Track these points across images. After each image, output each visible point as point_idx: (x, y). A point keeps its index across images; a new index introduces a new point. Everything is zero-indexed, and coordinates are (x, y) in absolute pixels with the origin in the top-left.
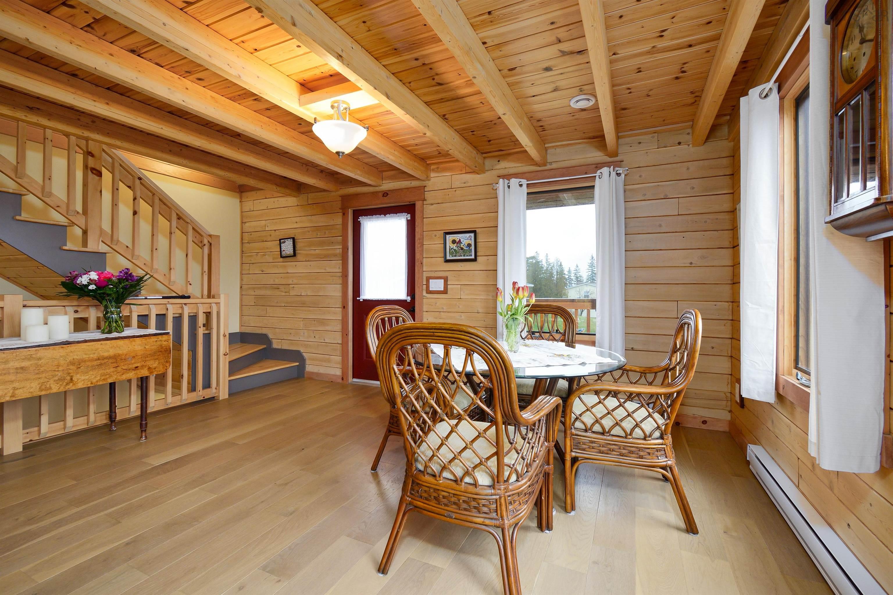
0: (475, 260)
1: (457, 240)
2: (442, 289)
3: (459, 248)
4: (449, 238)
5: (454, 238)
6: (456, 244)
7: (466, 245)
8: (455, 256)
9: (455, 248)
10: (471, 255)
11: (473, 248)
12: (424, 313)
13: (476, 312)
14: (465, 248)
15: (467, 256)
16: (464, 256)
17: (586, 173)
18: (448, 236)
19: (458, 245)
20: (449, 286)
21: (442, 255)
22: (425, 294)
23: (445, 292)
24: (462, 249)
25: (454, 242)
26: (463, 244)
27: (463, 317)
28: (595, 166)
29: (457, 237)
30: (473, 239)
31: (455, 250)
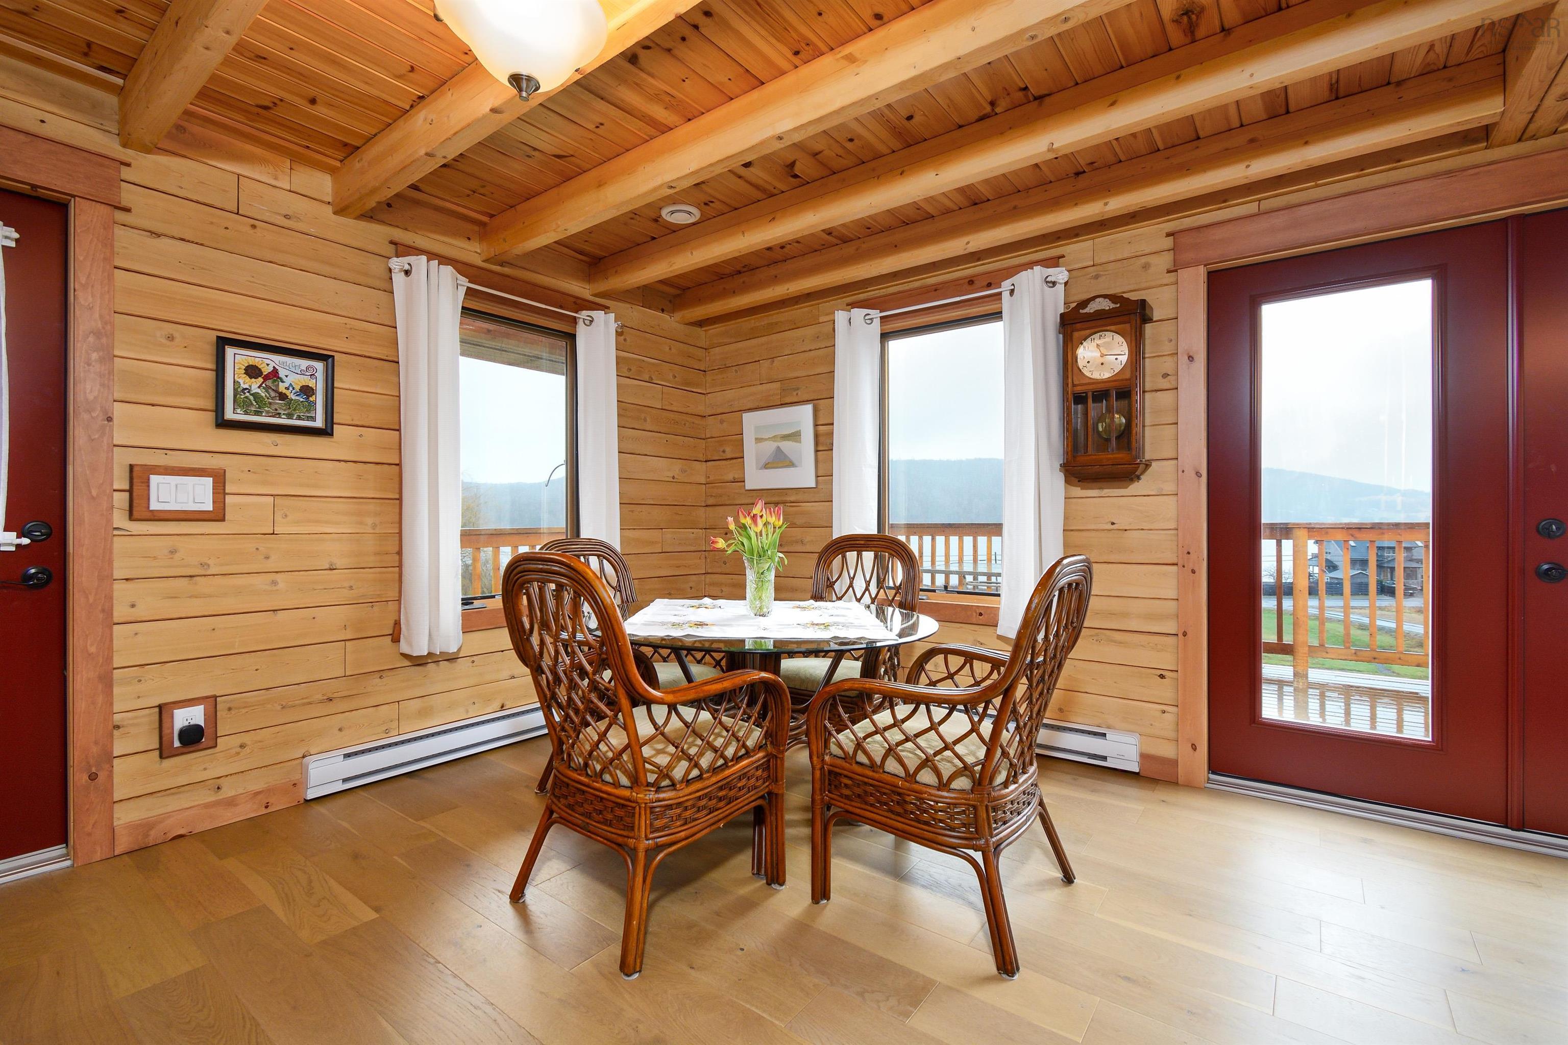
0: (326, 432)
1: (266, 370)
2: (209, 506)
3: (273, 394)
4: (236, 359)
5: (252, 361)
6: (260, 380)
7: (298, 388)
8: (257, 413)
9: (255, 389)
10: (313, 419)
11: (319, 399)
12: (117, 586)
13: (327, 567)
14: (292, 396)
15: (299, 418)
16: (290, 416)
17: (561, 307)
18: (230, 351)
19: (269, 383)
20: (229, 499)
21: (210, 404)
22: (120, 519)
23: (218, 515)
24: (282, 396)
25: (252, 371)
26: (286, 385)
27: (281, 585)
28: (574, 300)
29: (267, 361)
30: (320, 375)
31: (255, 395)
